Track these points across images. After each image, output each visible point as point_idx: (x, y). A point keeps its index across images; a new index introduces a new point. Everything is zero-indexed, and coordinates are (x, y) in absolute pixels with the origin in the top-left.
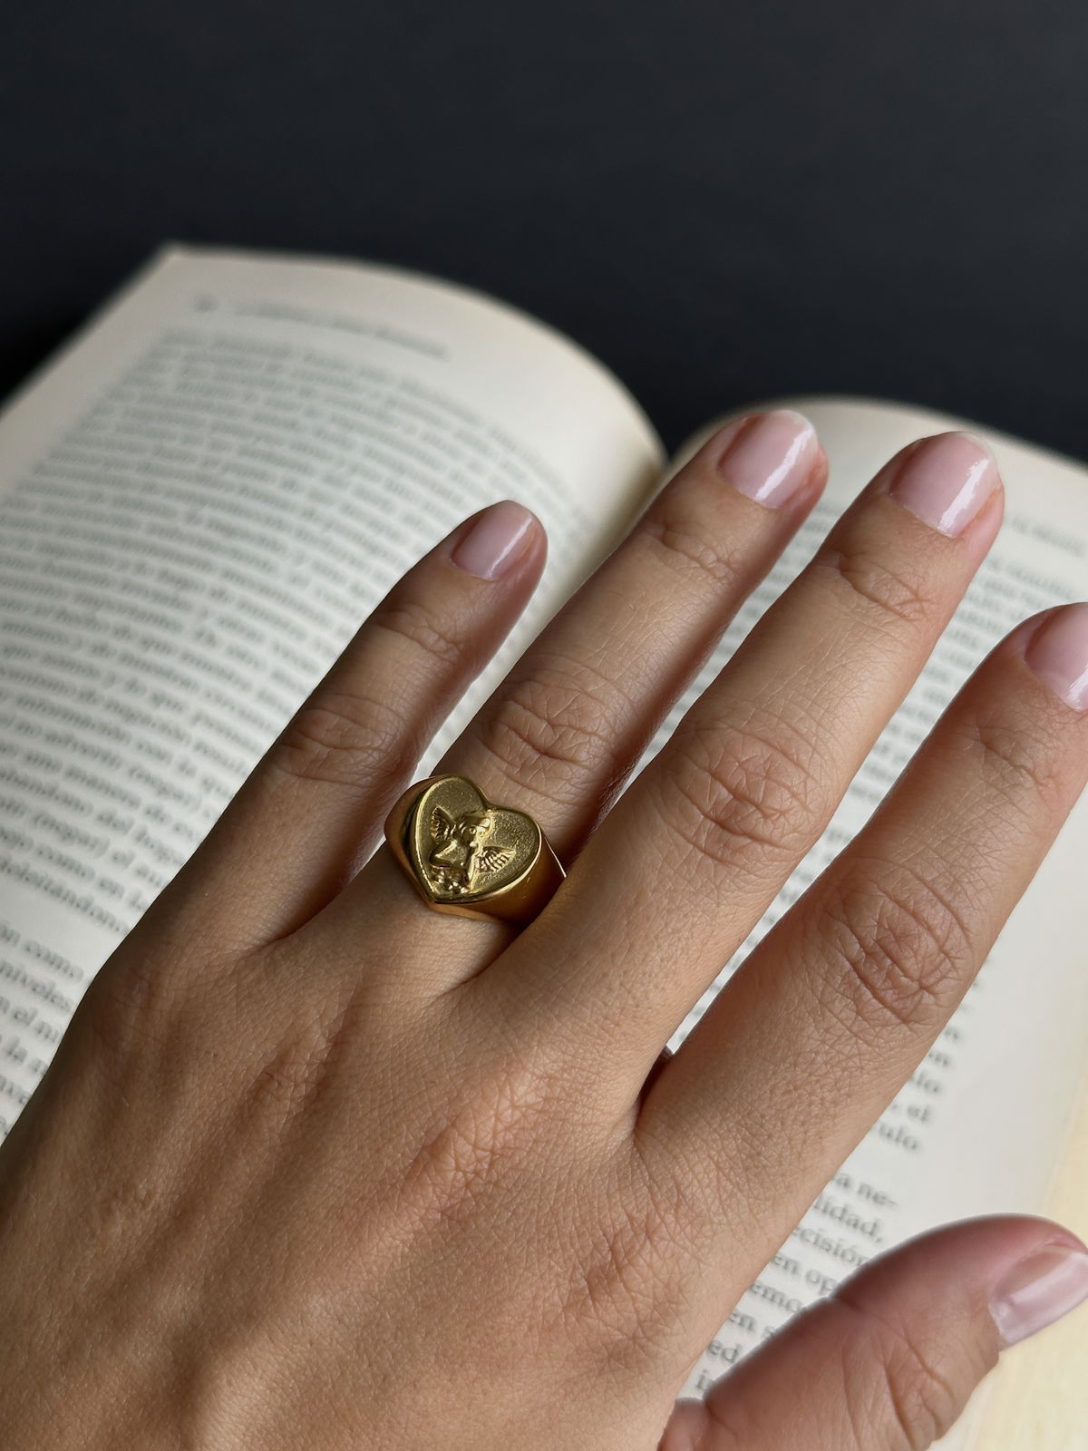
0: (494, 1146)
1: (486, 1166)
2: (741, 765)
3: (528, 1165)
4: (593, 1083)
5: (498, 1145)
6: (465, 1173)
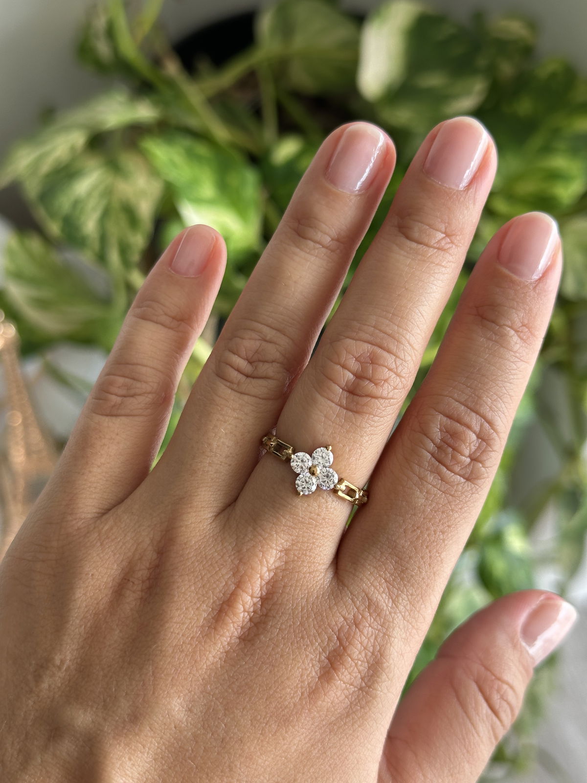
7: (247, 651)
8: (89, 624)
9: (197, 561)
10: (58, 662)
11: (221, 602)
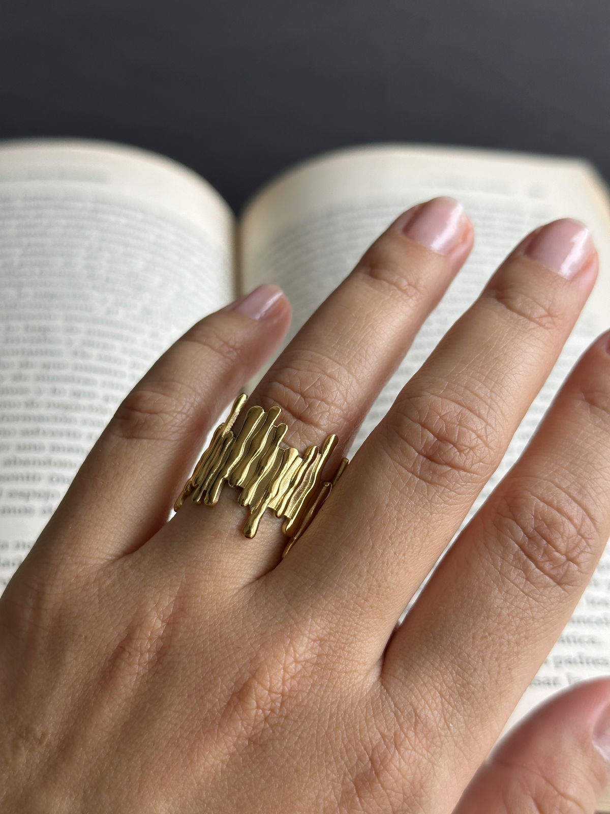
0: (283, 689)
1: (279, 705)
2: (441, 417)
3: (308, 702)
4: (352, 643)
5: (287, 690)
6: (264, 710)
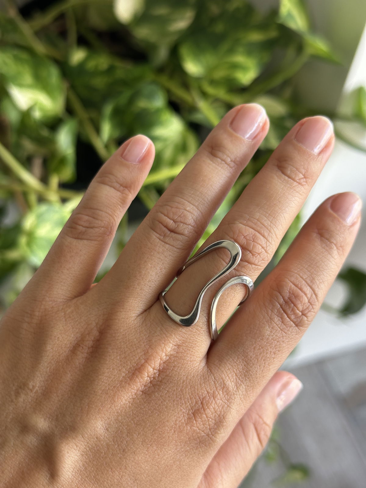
7: (146, 400)
8: (52, 367)
9: (123, 342)
10: (31, 387)
11: (135, 369)
